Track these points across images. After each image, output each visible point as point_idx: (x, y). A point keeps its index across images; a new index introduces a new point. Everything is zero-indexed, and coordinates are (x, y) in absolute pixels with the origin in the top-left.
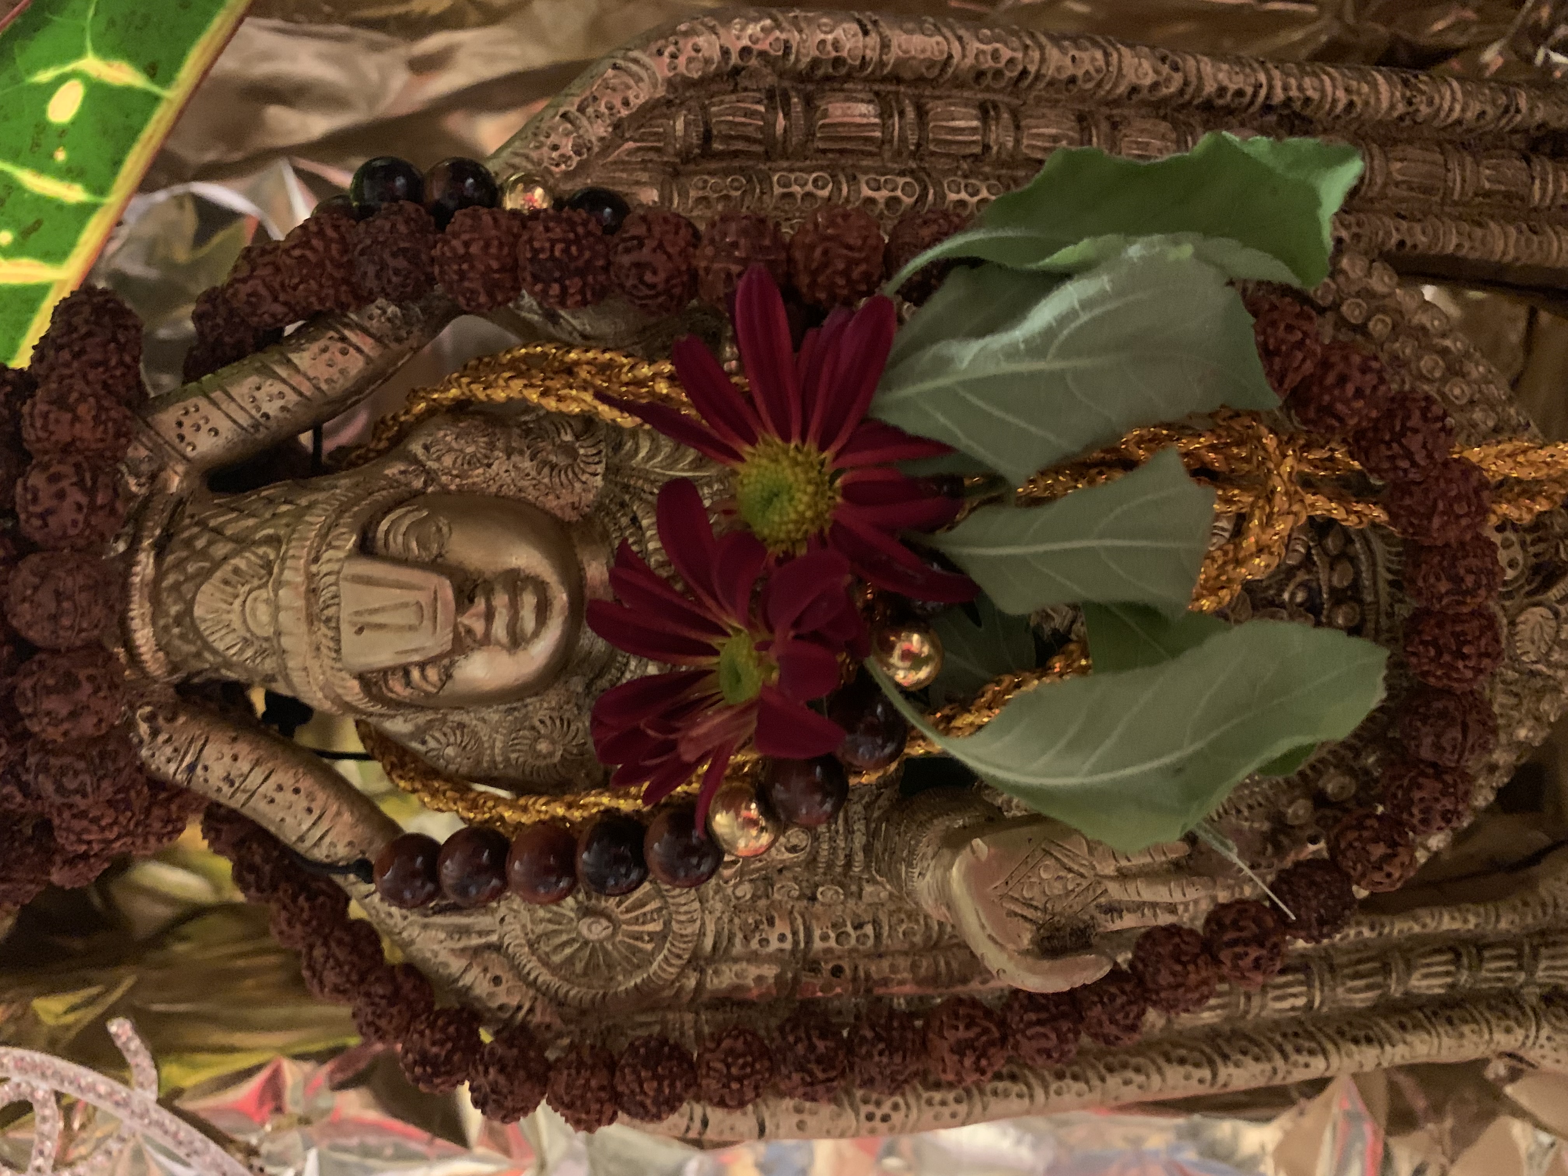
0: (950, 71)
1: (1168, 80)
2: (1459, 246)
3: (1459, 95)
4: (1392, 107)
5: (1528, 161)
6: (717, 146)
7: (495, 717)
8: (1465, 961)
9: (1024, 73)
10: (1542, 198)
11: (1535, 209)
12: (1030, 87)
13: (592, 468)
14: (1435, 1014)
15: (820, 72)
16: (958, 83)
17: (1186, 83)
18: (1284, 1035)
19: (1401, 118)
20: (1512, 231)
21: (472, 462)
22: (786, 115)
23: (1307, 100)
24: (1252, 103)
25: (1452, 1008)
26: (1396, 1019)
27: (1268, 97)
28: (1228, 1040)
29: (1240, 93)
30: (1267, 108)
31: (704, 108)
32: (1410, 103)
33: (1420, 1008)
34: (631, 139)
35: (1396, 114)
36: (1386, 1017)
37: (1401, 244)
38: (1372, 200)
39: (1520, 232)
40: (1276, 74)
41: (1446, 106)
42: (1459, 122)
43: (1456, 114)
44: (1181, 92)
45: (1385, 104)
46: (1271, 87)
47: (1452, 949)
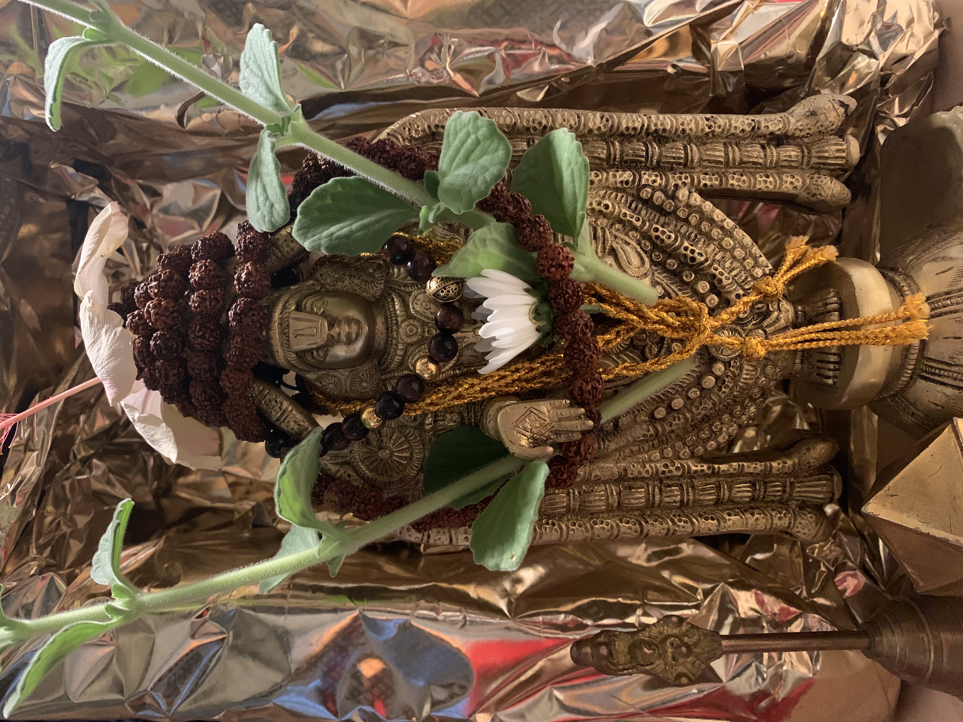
1: (604, 126)
2: (732, 185)
5: (764, 149)
7: (346, 373)
8: (757, 488)
10: (771, 162)
11: (769, 168)
13: (380, 282)
14: (745, 510)
17: (612, 126)
19: (707, 134)
24: (640, 132)
25: (753, 509)
26: (726, 512)
27: (647, 129)
29: (635, 129)
30: (648, 134)
32: (711, 126)
33: (739, 509)
35: (705, 132)
36: (722, 511)
37: (706, 185)
41: (726, 128)
42: (733, 134)
43: (731, 131)
46: (648, 125)
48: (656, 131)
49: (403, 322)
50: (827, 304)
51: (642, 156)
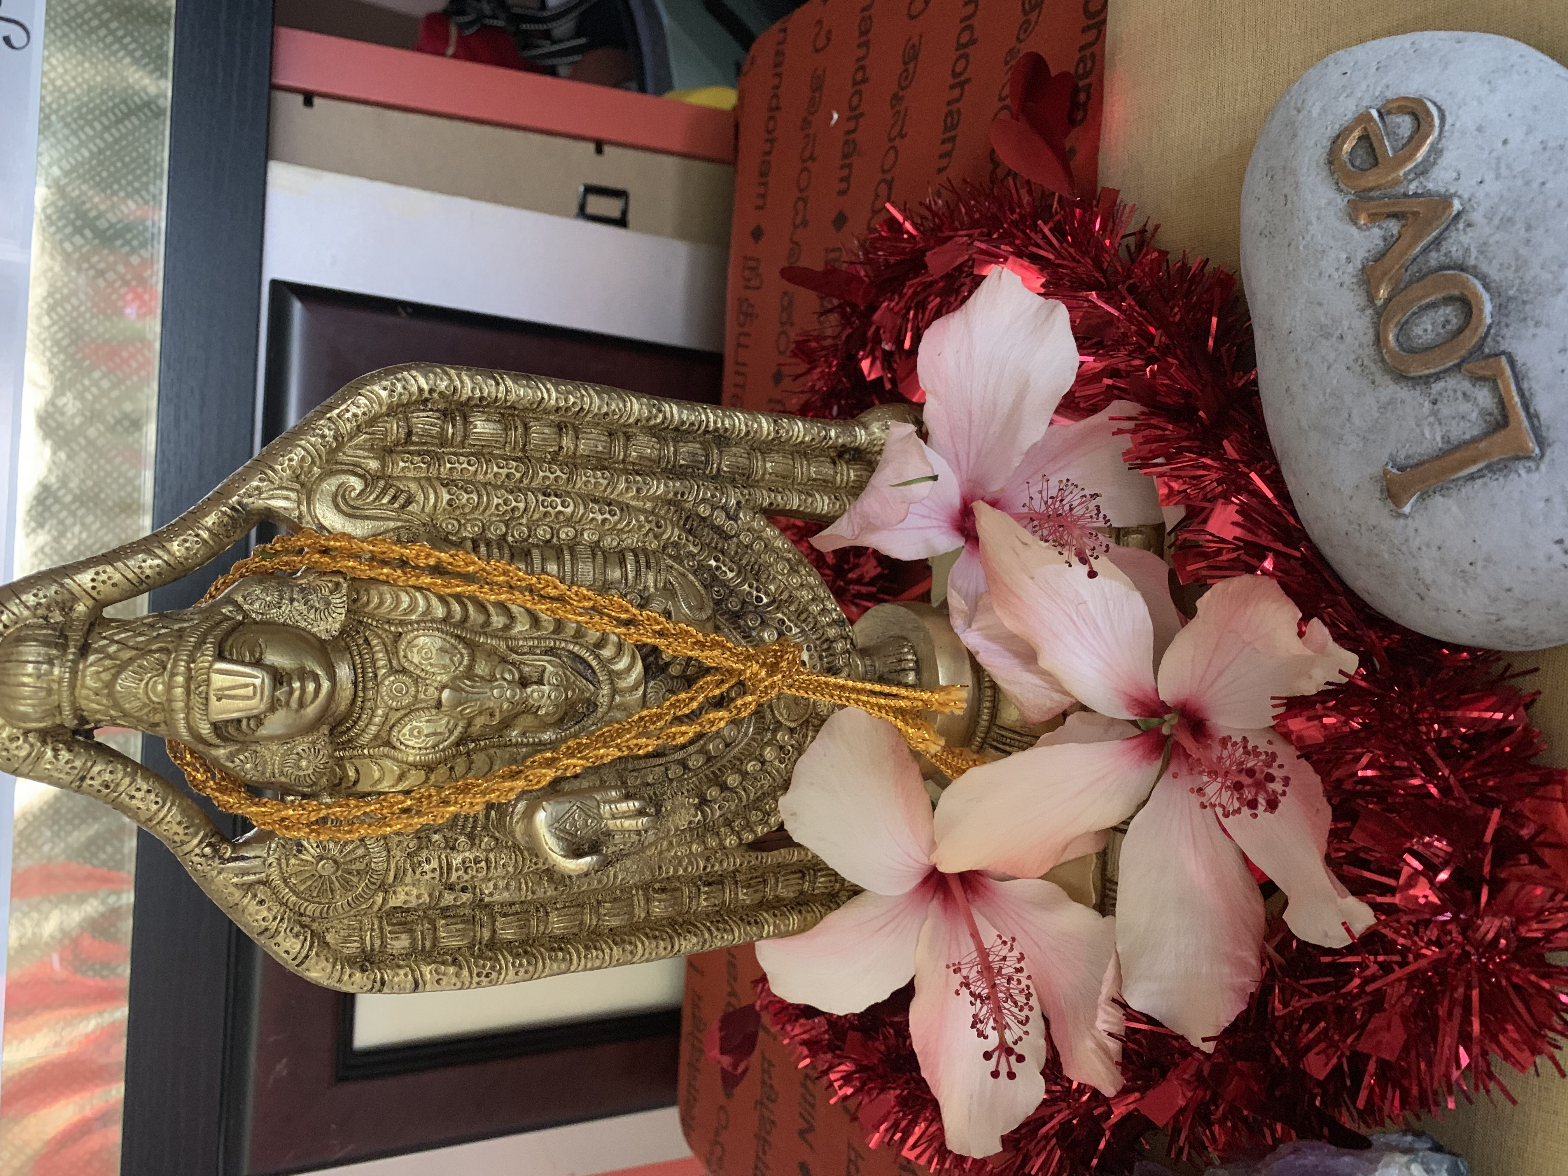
0: (543, 405)
1: (656, 417)
2: (799, 506)
3: (802, 429)
4: (768, 434)
5: (834, 463)
6: (415, 439)
7: (275, 748)
8: (807, 878)
9: (582, 409)
10: (842, 481)
11: (839, 488)
12: (585, 416)
13: (339, 611)
14: (792, 908)
15: (472, 403)
16: (546, 412)
17: (665, 418)
18: (712, 922)
19: (773, 439)
20: (826, 498)
21: (269, 606)
22: (454, 426)
23: (726, 430)
24: (699, 428)
25: (801, 905)
26: (771, 912)
27: (707, 426)
28: (681, 926)
29: (692, 424)
30: (706, 432)
31: (407, 419)
32: (778, 432)
33: (785, 906)
34: (366, 433)
35: (770, 438)
36: (766, 911)
37: (771, 504)
38: (758, 481)
39: (830, 498)
40: (711, 415)
41: (796, 434)
42: (802, 442)
43: (799, 440)
44: (663, 422)
45: (766, 433)
46: (708, 422)
47: (800, 871)
48: (716, 430)
49: (385, 676)
50: (901, 661)
51: (702, 462)
